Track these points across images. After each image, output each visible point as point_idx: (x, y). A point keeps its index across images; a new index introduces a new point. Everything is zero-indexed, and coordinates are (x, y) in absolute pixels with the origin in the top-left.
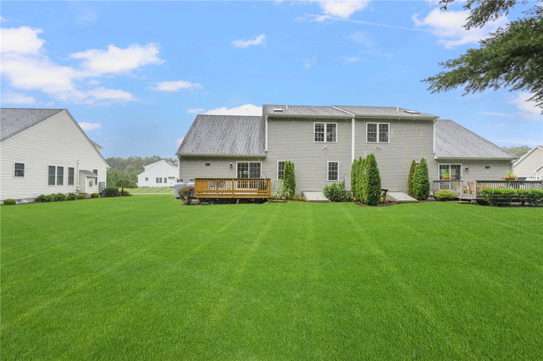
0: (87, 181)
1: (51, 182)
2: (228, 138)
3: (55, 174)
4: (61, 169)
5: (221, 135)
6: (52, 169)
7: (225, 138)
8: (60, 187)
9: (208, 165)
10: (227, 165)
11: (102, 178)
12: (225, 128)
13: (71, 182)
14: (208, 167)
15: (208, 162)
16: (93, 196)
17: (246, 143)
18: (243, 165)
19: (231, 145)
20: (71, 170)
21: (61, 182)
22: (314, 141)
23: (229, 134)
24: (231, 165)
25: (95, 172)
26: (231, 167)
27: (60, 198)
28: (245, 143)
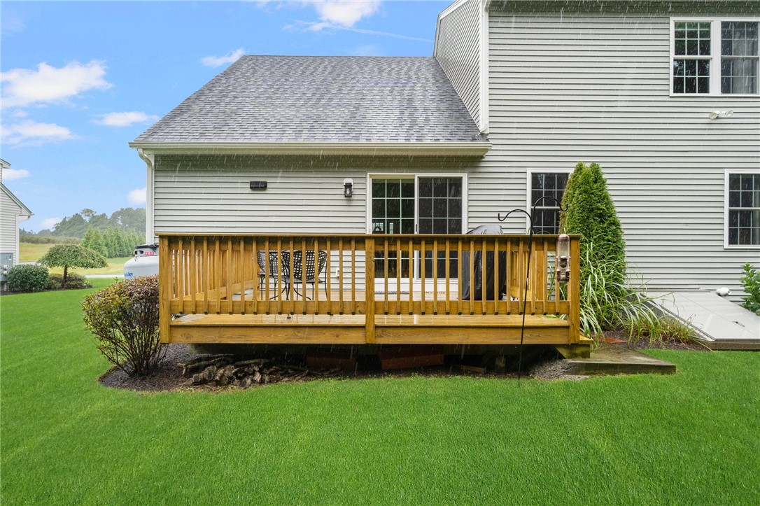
2: (336, 100)
5: (309, 94)
7: (323, 101)
9: (259, 187)
10: (332, 186)
12: (325, 79)
14: (259, 195)
15: (259, 177)
17: (402, 113)
18: (393, 186)
19: (347, 115)
22: (672, 94)
23: (340, 91)
24: (348, 186)
26: (349, 197)
28: (397, 112)
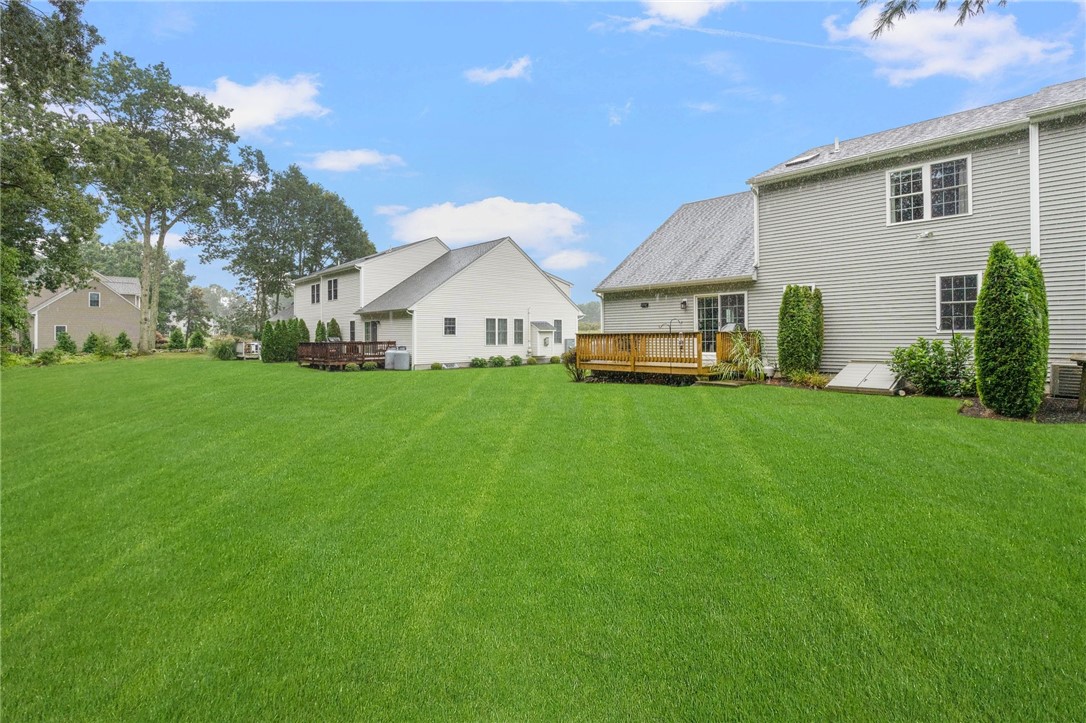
0: (540, 339)
1: (490, 340)
3: (495, 330)
4: (503, 322)
6: (490, 322)
8: (503, 347)
11: (570, 332)
13: (519, 339)
16: (553, 361)
20: (519, 323)
21: (504, 341)
25: (558, 323)
27: (498, 363)
